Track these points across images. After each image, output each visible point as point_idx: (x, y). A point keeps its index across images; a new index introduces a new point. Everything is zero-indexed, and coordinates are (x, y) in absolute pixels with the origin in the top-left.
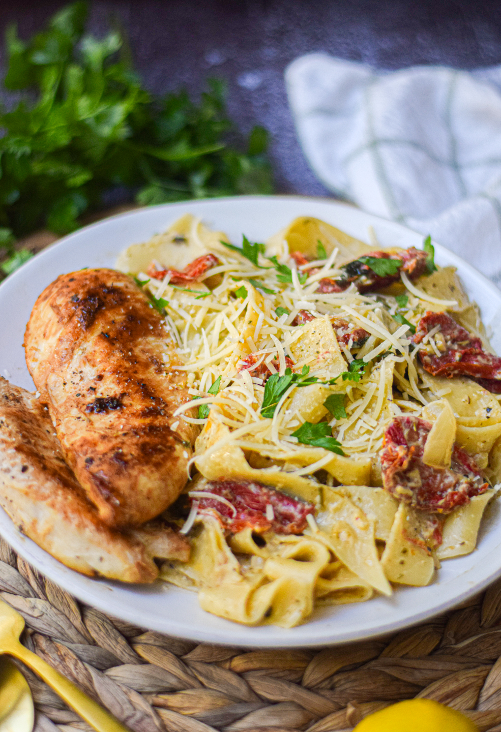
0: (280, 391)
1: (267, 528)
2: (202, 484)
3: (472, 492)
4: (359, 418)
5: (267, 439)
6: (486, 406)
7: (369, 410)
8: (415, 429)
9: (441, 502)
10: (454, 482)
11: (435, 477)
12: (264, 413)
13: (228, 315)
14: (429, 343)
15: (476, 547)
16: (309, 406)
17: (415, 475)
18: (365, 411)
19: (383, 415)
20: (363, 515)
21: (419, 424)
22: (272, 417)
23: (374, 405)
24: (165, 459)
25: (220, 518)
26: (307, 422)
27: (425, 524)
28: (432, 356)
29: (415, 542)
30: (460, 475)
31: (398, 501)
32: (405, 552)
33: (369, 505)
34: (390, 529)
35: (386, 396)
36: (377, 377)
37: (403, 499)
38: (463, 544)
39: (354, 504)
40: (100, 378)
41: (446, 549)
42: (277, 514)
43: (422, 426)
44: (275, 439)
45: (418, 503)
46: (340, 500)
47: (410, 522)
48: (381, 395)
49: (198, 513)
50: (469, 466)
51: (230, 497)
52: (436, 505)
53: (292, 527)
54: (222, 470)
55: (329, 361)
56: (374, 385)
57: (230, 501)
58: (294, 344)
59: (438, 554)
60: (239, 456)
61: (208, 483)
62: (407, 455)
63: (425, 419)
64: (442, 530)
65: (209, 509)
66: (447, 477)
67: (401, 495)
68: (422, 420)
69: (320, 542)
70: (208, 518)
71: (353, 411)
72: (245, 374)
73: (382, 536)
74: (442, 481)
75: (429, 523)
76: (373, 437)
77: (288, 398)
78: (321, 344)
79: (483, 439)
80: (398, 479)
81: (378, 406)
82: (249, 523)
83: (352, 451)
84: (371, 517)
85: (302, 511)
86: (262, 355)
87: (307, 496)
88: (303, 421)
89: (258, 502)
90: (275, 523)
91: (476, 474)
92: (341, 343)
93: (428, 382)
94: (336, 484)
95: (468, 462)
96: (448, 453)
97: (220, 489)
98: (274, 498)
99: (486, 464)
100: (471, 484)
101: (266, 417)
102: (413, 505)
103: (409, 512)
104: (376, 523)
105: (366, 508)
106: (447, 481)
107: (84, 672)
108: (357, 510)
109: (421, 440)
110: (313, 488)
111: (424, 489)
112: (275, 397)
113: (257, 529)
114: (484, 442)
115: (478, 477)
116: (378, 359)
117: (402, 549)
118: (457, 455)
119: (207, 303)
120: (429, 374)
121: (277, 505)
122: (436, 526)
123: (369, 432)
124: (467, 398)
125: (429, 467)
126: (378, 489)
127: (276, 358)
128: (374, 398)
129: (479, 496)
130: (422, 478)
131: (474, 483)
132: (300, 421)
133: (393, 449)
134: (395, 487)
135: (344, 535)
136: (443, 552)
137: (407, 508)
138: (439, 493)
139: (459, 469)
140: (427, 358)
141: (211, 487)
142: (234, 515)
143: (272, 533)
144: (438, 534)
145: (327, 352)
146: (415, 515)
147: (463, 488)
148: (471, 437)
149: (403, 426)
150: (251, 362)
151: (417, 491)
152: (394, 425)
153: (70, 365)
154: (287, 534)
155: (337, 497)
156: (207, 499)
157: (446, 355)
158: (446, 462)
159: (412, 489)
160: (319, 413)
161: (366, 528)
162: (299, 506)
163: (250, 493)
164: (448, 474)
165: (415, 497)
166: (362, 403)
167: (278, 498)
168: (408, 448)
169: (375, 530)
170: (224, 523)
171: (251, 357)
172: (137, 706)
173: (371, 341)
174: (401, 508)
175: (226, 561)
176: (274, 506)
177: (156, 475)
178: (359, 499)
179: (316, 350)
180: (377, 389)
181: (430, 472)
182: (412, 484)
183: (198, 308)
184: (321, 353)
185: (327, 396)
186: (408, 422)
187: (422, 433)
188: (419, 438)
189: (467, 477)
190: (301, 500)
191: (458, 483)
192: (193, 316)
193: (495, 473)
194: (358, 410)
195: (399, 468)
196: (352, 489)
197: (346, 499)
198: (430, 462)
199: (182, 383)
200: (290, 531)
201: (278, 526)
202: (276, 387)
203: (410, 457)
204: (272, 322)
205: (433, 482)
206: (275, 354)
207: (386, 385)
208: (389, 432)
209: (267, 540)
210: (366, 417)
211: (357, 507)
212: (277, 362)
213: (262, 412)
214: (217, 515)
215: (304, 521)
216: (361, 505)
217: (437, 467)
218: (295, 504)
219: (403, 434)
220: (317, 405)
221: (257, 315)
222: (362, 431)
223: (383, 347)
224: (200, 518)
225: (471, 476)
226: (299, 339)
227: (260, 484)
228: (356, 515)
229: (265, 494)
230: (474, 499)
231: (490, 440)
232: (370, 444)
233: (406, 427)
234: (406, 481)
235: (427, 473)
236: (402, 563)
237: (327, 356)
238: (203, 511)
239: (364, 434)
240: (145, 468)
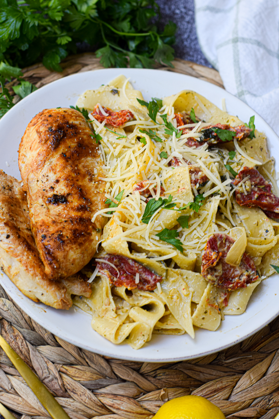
0: (154, 209)
1: (134, 288)
2: (104, 254)
3: (249, 281)
4: (195, 229)
5: (143, 236)
6: (266, 229)
7: (202, 225)
8: (224, 242)
9: (231, 286)
10: (240, 274)
11: (230, 270)
12: (144, 220)
13: (134, 152)
14: (241, 186)
15: (245, 311)
16: (169, 220)
17: (220, 268)
18: (199, 225)
19: (208, 229)
20: (187, 287)
21: (227, 239)
22: (147, 223)
23: (204, 222)
24: (85, 241)
25: (110, 277)
26: (166, 229)
27: (220, 295)
28: (242, 194)
29: (212, 306)
30: (244, 270)
31: (207, 283)
32: (206, 312)
33: (192, 282)
34: (201, 298)
35: (212, 219)
36: (209, 207)
37: (210, 282)
38: (238, 309)
39: (183, 279)
40: (57, 181)
41: (229, 310)
42: (141, 279)
43: (228, 241)
44: (147, 238)
45: (218, 284)
46: (177, 277)
47: (212, 294)
48: (209, 218)
49: (99, 272)
50: (250, 266)
51: (118, 264)
52: (227, 286)
53: (148, 287)
54: (115, 250)
55: (184, 193)
56: (206, 212)
57: (117, 266)
58: (167, 179)
59: (224, 311)
60: (126, 245)
61: (107, 254)
62: (217, 258)
63: (230, 236)
64: (229, 298)
65: (105, 270)
66: (236, 271)
67: (210, 280)
68: (229, 237)
69: (161, 299)
70: (103, 275)
71: (192, 225)
72: (137, 193)
73: (196, 301)
74: (233, 273)
75: (222, 294)
76: (201, 241)
77: (158, 213)
78: (182, 182)
79: (260, 251)
80: (210, 271)
81: (207, 224)
82: (125, 284)
83: (188, 247)
84: (191, 289)
85: (155, 280)
86: (148, 184)
87: (159, 272)
88: (164, 228)
89: (132, 270)
90: (139, 285)
91: (253, 270)
92: (192, 184)
93: (237, 209)
94: (176, 267)
95: (250, 263)
96: (240, 258)
97: (113, 259)
98: (141, 270)
99: (259, 263)
100: (249, 276)
101: (144, 222)
102: (215, 285)
103: (212, 288)
104: (194, 292)
105: (190, 283)
106: (236, 273)
107: (26, 347)
108: (185, 284)
109: (226, 248)
110: (163, 268)
111: (223, 276)
112: (151, 212)
113: (129, 288)
114: (261, 252)
115: (254, 272)
116: (212, 195)
117: (205, 311)
118: (244, 259)
119: (123, 142)
120: (239, 205)
121: (142, 274)
122: (226, 296)
123: (198, 238)
124: (256, 222)
125: (228, 264)
126: (198, 274)
127: (156, 186)
128: (205, 219)
129: (252, 284)
130: (223, 270)
131: (251, 275)
132: (162, 227)
133: (210, 253)
134: (207, 275)
135: (175, 297)
136: (227, 311)
137: (212, 286)
138: (230, 279)
139: (244, 266)
140: (239, 195)
141: (108, 257)
142: (118, 276)
143: (137, 290)
144: (226, 301)
145: (184, 188)
146: (215, 290)
147: (244, 278)
148: (254, 249)
149: (218, 239)
150: (142, 186)
151: (219, 278)
152: (213, 238)
153: (42, 171)
154: (145, 290)
155: (175, 275)
156: (105, 264)
157: (250, 194)
158: (238, 262)
159: (216, 276)
160: (174, 224)
161: (188, 295)
162: (154, 277)
163: (129, 264)
164: (237, 269)
165: (217, 281)
166: (198, 221)
167: (143, 270)
168: (218, 253)
169: (192, 297)
170: (112, 280)
171: (142, 184)
172: (51, 372)
173: (209, 184)
174: (208, 286)
175: (110, 304)
176: (140, 274)
177: (79, 251)
178: (187, 278)
179: (178, 186)
180: (208, 214)
181: (228, 267)
182: (216, 274)
183: (118, 145)
184: (180, 188)
185: (179, 216)
186: (221, 237)
187: (227, 244)
188: (225, 247)
189: (248, 271)
190: (155, 273)
191: (242, 275)
192: (115, 148)
193: (264, 267)
194: (195, 224)
195: (211, 265)
196: (184, 271)
197: (180, 276)
198: (228, 261)
199: (102, 189)
200: (147, 289)
201: (141, 286)
202: (153, 207)
203: (218, 260)
204: (157, 163)
205: (228, 273)
206: (155, 184)
207: (213, 213)
208: (209, 242)
209: (133, 293)
210: (198, 229)
211: (185, 282)
212: (156, 189)
213: (142, 219)
214: (109, 275)
215: (155, 285)
216: (187, 281)
217: (232, 265)
218: (151, 274)
219: (217, 244)
220: (173, 220)
221: (149, 158)
222: (195, 237)
223: (215, 189)
224: (99, 274)
225: (250, 271)
226: (170, 177)
227: (135, 261)
228: (183, 287)
229: (137, 267)
230: (249, 285)
231: (263, 252)
232: (198, 245)
233: (219, 240)
234: (213, 271)
235: (226, 267)
236: (203, 318)
237: (183, 190)
238: (102, 271)
239: (196, 238)
240: (74, 246)
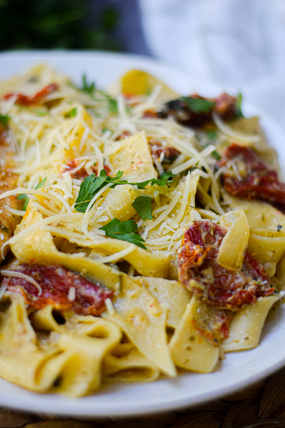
0: (94, 190)
1: (66, 307)
2: (15, 265)
3: (259, 293)
4: (163, 221)
5: (77, 229)
6: (277, 224)
7: (173, 215)
8: (212, 233)
9: (230, 299)
10: (244, 283)
11: (227, 277)
12: (78, 208)
13: (61, 131)
14: (232, 168)
15: (259, 343)
16: (119, 204)
17: (208, 273)
18: (169, 216)
19: (185, 220)
20: (157, 303)
21: (217, 230)
22: (84, 212)
23: (177, 211)
25: (26, 295)
26: (115, 219)
27: (214, 318)
28: (234, 179)
29: (202, 332)
30: (249, 278)
31: (190, 294)
32: (192, 339)
33: (165, 295)
34: (180, 318)
35: (189, 203)
36: (182, 187)
37: (195, 292)
38: (247, 339)
39: (150, 293)
41: (232, 342)
42: (79, 296)
43: (218, 231)
44: (84, 229)
45: (209, 298)
46: (138, 288)
47: (199, 314)
48: (184, 202)
49: (7, 290)
50: (258, 271)
51: (40, 279)
52: (226, 301)
53: (92, 309)
54: (33, 252)
55: (141, 170)
56: (179, 193)
57: (39, 282)
58: (113, 155)
59: (223, 346)
60: (49, 239)
61: (20, 265)
62: (202, 253)
63: (222, 225)
64: (229, 326)
65: (18, 286)
66: (237, 278)
67: (194, 288)
68: (219, 227)
69: (115, 323)
70: (15, 294)
71: (159, 215)
72: (67, 175)
73: (172, 324)
74: (232, 281)
75: (217, 317)
76: (174, 237)
77: (101, 197)
78: (136, 155)
79: (273, 249)
80: (193, 274)
81: (181, 212)
82: (50, 300)
83: (154, 248)
84: (165, 306)
85: (102, 295)
86: (83, 161)
87: (108, 283)
88: (112, 218)
89: (63, 284)
90: (76, 303)
91: (264, 278)
92: (154, 156)
93: (228, 200)
94: (136, 274)
95: (258, 267)
96: (241, 255)
97: (31, 271)
98: (77, 282)
99: (273, 272)
100: (259, 287)
101: (79, 211)
102: (204, 299)
103: (200, 305)
104: (169, 311)
105: (161, 297)
106: (237, 282)
108: (152, 299)
109: (216, 243)
110: (113, 275)
111: (215, 286)
112: (89, 194)
113: (58, 306)
114: (274, 252)
115: (266, 282)
116: (185, 173)
117: (190, 336)
118: (248, 260)
119: (44, 121)
120: (230, 194)
121: (80, 288)
122: (224, 321)
123: (171, 233)
124: (261, 216)
125: (222, 268)
126: (174, 282)
127: (96, 165)
128: (178, 205)
129: (265, 297)
130: (215, 276)
131: (261, 286)
132: (109, 217)
133: (191, 247)
134: (189, 280)
135: (137, 319)
136: (229, 345)
137: (199, 302)
138: (229, 292)
139: (249, 273)
140: (229, 181)
141: (23, 269)
142: (40, 294)
143: (72, 313)
144: (225, 328)
145: (141, 162)
146: (205, 309)
147: (251, 288)
148: (262, 246)
149: (201, 229)
150: (73, 166)
151: (209, 287)
152: (193, 228)
154: (86, 315)
155: (136, 285)
156: (17, 278)
157: (247, 180)
158: (237, 265)
159: (205, 284)
160: (128, 212)
161: (159, 315)
162: (100, 291)
163: (57, 276)
164: (238, 275)
165: (206, 291)
166: (168, 209)
167: (81, 282)
168: (204, 249)
169: (167, 318)
170: (29, 300)
171: (73, 162)
173: (180, 158)
174: (193, 300)
175: (25, 332)
176: (76, 289)
178: (155, 289)
179: (131, 161)
180: (182, 197)
181: (223, 272)
182: (205, 280)
183: (35, 124)
184: (135, 163)
185: (135, 197)
186: (207, 226)
187: (218, 237)
188: (215, 242)
189: (256, 280)
190: (102, 286)
191: (247, 284)
192: (31, 130)
193: (281, 283)
194: (163, 214)
195: (194, 263)
196: (151, 281)
197: (143, 287)
198: (222, 263)
199: (13, 182)
200: (89, 313)
201: (79, 306)
202: (91, 187)
203: (205, 255)
204: (96, 136)
205: (224, 281)
206: (95, 161)
207: (190, 193)
208: (188, 233)
209: (66, 318)
210: (169, 220)
211: (153, 296)
212: (96, 168)
213: (76, 206)
214: (23, 292)
215: (102, 305)
216: (156, 295)
217: (229, 268)
218: (96, 288)
219: (201, 236)
220: (126, 204)
222: (165, 232)
223: (190, 163)
224: (8, 294)
225: (259, 280)
226: (118, 152)
227: (66, 269)
228: (151, 303)
229: (70, 277)
230: (261, 299)
231: (279, 251)
232: (171, 244)
233: (204, 231)
234: (199, 277)
235: (219, 273)
236: (189, 349)
237: (140, 165)
238: (11, 288)
239: (166, 234)
